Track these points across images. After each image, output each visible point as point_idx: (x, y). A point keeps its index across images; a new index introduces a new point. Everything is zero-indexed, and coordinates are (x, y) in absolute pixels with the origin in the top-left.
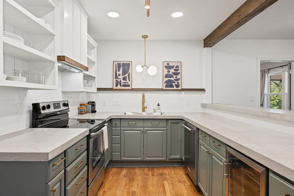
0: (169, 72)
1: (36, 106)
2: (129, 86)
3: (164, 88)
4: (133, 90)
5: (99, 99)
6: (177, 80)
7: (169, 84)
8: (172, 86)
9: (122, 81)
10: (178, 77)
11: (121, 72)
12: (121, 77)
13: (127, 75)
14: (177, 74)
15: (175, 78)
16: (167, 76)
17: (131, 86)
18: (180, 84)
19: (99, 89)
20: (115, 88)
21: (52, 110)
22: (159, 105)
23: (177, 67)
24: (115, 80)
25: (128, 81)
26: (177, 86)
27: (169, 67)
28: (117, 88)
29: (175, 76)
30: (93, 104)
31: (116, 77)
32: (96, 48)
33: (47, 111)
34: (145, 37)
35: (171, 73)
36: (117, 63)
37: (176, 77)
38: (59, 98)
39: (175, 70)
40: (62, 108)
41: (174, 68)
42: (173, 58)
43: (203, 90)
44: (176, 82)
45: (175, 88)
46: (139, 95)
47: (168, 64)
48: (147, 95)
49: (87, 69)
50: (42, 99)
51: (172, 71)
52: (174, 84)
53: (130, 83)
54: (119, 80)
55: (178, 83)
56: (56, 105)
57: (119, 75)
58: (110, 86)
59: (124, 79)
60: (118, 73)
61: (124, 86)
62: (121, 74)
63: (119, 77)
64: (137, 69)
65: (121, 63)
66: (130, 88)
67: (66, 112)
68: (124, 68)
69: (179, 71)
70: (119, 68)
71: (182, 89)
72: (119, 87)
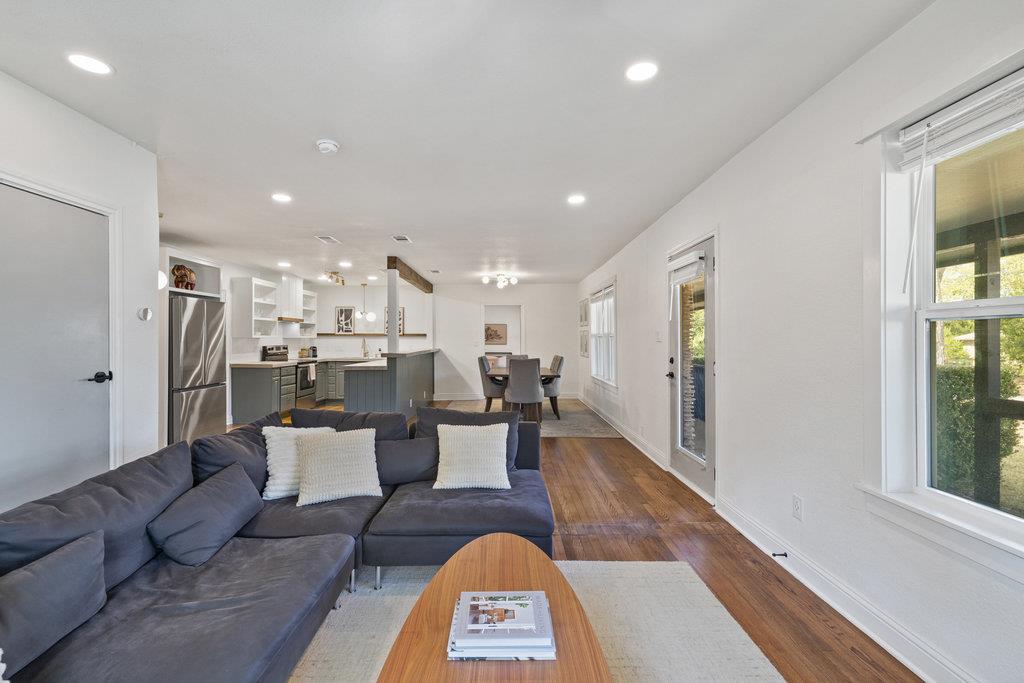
1: (264, 348)
2: (351, 331)
3: (386, 334)
4: (355, 335)
5: (320, 344)
9: (345, 327)
10: (401, 322)
11: (343, 318)
12: (343, 323)
13: (349, 320)
17: (353, 331)
18: (402, 329)
19: (318, 334)
20: (337, 333)
21: (274, 351)
22: (380, 351)
23: (399, 312)
24: (337, 325)
25: (350, 327)
26: (399, 331)
28: (339, 333)
30: (314, 349)
31: (339, 323)
32: (315, 299)
33: (271, 351)
34: (365, 285)
36: (339, 309)
38: (280, 343)
40: (282, 350)
43: (425, 335)
46: (359, 341)
48: (368, 340)
49: (302, 321)
50: (269, 345)
53: (352, 329)
54: (341, 326)
56: (278, 348)
57: (342, 320)
58: (332, 332)
59: (347, 324)
60: (340, 319)
61: (346, 331)
63: (341, 323)
64: (357, 315)
65: (344, 308)
66: (352, 333)
67: (285, 354)
68: (347, 313)
69: (402, 317)
70: (341, 314)
71: (404, 334)
72: (341, 333)
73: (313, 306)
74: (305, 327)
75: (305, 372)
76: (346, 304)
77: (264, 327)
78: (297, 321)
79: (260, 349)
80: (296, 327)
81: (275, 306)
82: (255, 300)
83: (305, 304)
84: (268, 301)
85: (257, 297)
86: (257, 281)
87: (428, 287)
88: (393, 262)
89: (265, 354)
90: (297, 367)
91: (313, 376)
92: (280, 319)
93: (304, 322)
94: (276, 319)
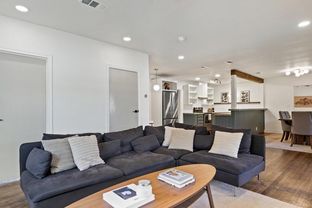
0: (243, 95)
1: (194, 108)
3: (241, 102)
4: (228, 103)
5: (216, 107)
6: (247, 99)
8: (245, 101)
9: (224, 100)
10: (248, 97)
11: (224, 97)
12: (224, 99)
16: (242, 97)
18: (248, 100)
19: (214, 104)
20: (221, 103)
21: (197, 109)
23: (247, 93)
25: (226, 100)
26: (247, 101)
27: (243, 93)
29: (246, 97)
30: (213, 109)
31: (222, 99)
32: (213, 90)
33: (196, 109)
36: (222, 93)
38: (200, 106)
39: (246, 94)
40: (200, 109)
42: (245, 90)
43: (260, 103)
45: (246, 102)
47: (243, 92)
49: (207, 98)
50: (196, 107)
51: (245, 95)
52: (245, 100)
56: (199, 108)
58: (220, 102)
59: (225, 99)
61: (225, 102)
64: (229, 95)
65: (224, 93)
66: (227, 103)
67: (202, 110)
68: (225, 95)
69: (248, 95)
70: (223, 95)
71: (249, 102)
72: (223, 102)
73: (212, 93)
74: (209, 101)
75: (207, 117)
76: (225, 91)
78: (206, 98)
79: (193, 108)
80: (205, 101)
81: (197, 93)
82: (189, 92)
83: (208, 92)
84: (194, 92)
85: (190, 91)
86: (190, 85)
87: (261, 80)
88: (233, 72)
90: (204, 115)
91: (210, 119)
92: (199, 98)
93: (208, 99)
94: (197, 98)
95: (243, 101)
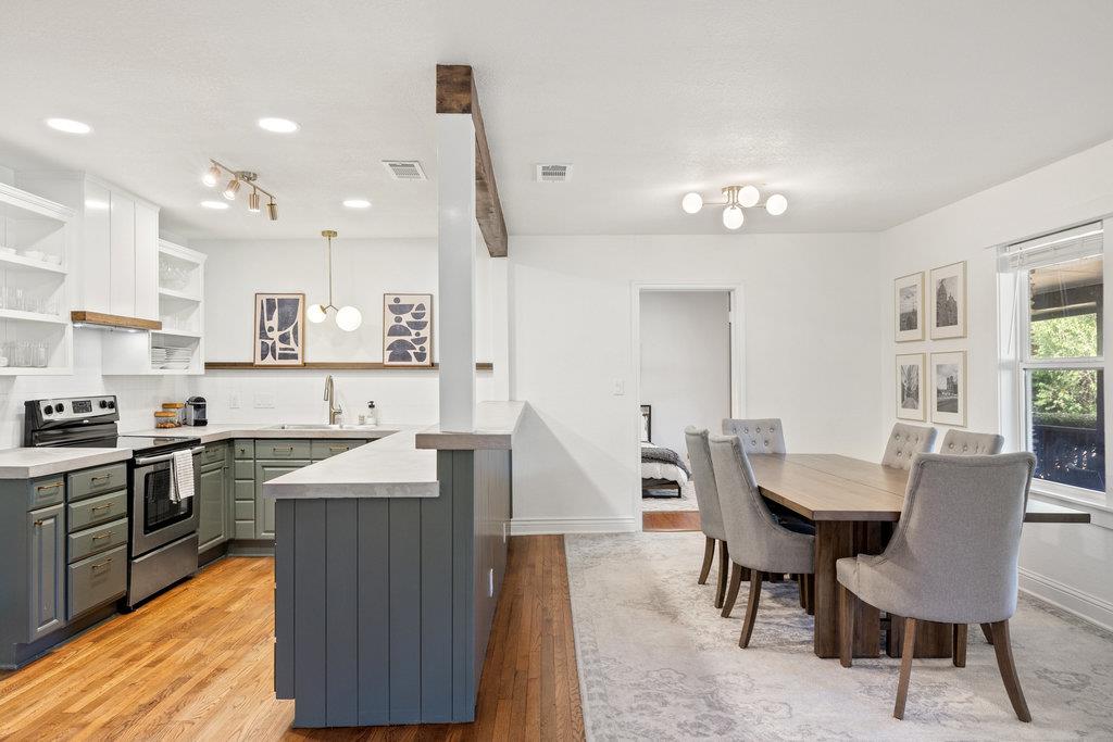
0: (399, 320)
1: (32, 407)
2: (295, 357)
3: (387, 363)
4: (305, 366)
5: (216, 389)
6: (421, 341)
7: (399, 351)
8: (408, 357)
9: (279, 345)
10: (425, 333)
11: (274, 323)
12: (275, 335)
13: (290, 329)
14: (419, 326)
15: (414, 337)
16: (393, 332)
17: (300, 356)
18: (427, 351)
19: (209, 366)
20: (259, 362)
21: (68, 415)
22: (372, 406)
23: (421, 307)
24: (259, 342)
25: (293, 345)
26: (421, 357)
27: (398, 309)
28: (265, 362)
29: (413, 332)
30: (199, 404)
31: (263, 335)
33: (56, 417)
34: (330, 234)
35: (404, 323)
36: (264, 298)
37: (418, 334)
38: (95, 389)
39: (415, 316)
40: (97, 411)
41: (413, 311)
43: (488, 367)
44: (417, 347)
45: (414, 362)
46: (318, 380)
47: (397, 300)
48: (340, 380)
49: (158, 325)
50: (46, 395)
51: (407, 318)
52: (411, 352)
53: (298, 351)
54: (270, 342)
55: (422, 349)
56: (81, 406)
57: (271, 329)
58: (248, 359)
59: (284, 339)
60: (267, 324)
61: (283, 357)
62: (276, 328)
63: (270, 334)
64: (314, 314)
65: (276, 298)
66: (298, 362)
67: (111, 422)
68: (282, 311)
69: (426, 318)
70: (270, 312)
71: (433, 365)
72: (269, 360)
73: (192, 288)
74: (168, 346)
75: (161, 479)
76: (282, 287)
77: (30, 343)
78: (142, 326)
79: (17, 409)
80: (140, 342)
81: (61, 277)
83: (163, 282)
84: (32, 259)
88: (454, 87)
89: (37, 427)
90: (131, 465)
91: (184, 486)
92: (78, 317)
93: (164, 330)
94: (65, 318)
95: (399, 352)
